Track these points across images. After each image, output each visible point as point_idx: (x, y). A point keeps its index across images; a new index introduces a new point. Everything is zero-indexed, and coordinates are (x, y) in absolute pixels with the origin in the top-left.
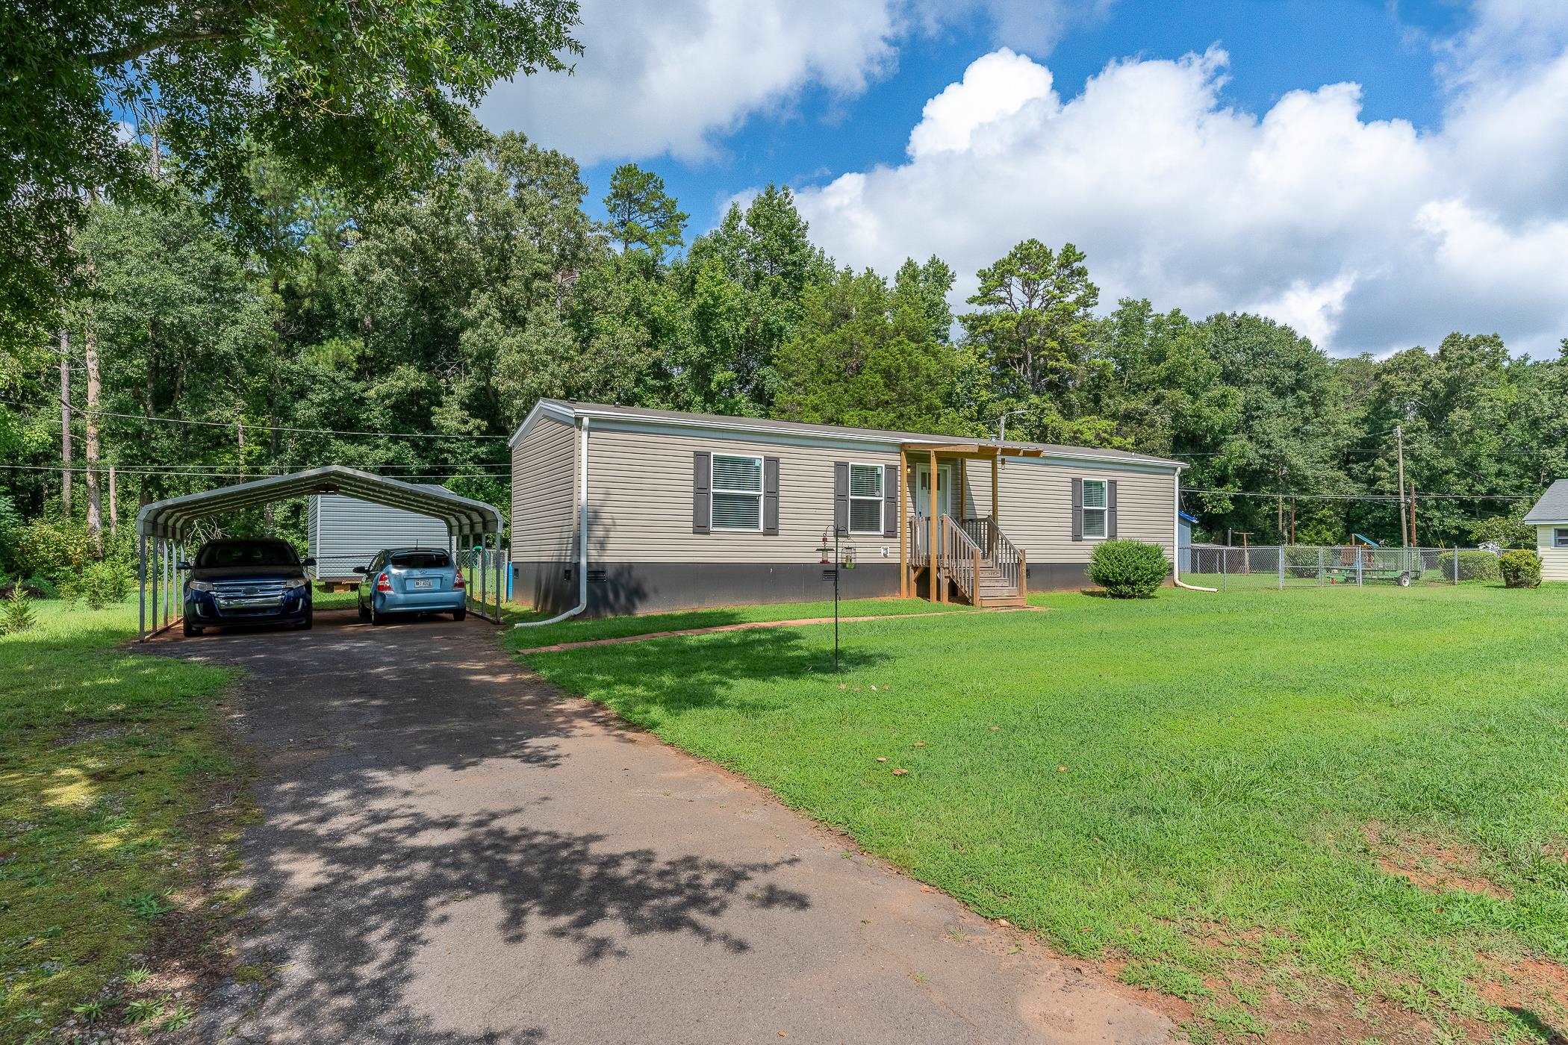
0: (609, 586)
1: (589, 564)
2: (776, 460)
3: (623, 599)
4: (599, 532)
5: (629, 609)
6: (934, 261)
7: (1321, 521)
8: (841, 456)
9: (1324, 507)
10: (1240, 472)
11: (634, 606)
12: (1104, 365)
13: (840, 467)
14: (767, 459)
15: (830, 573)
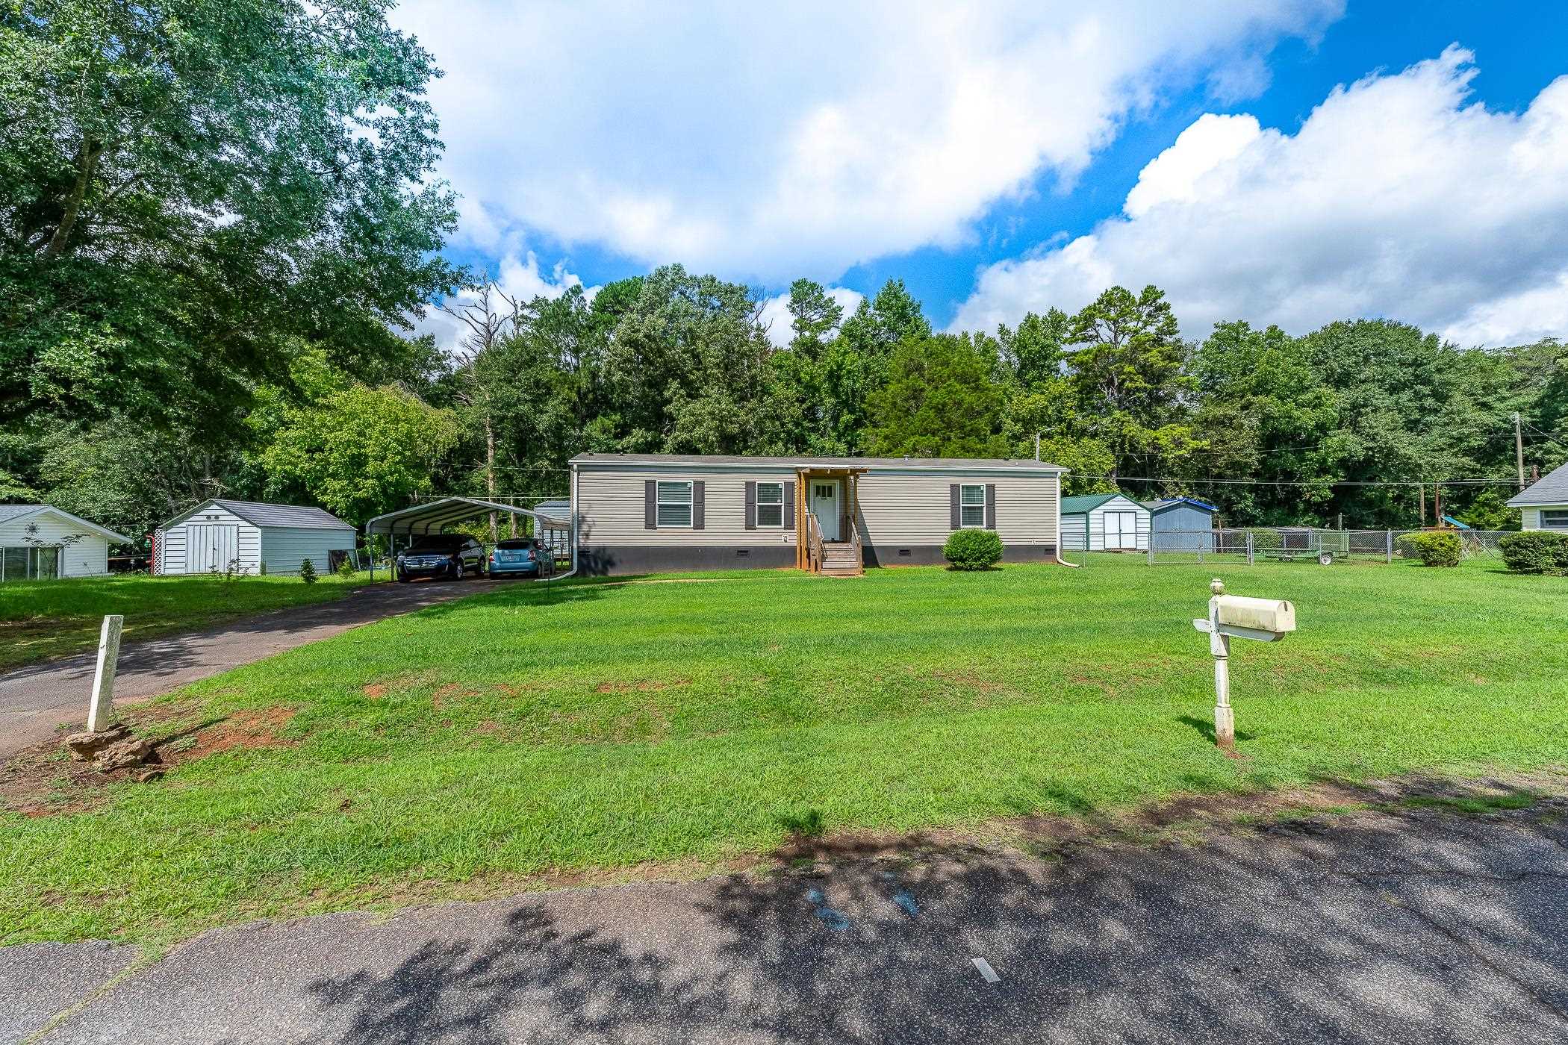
0: (591, 559)
1: (578, 547)
2: (703, 483)
3: (600, 566)
4: (585, 528)
5: (604, 572)
6: (1052, 312)
7: (1484, 504)
8: (750, 478)
9: (1487, 490)
10: (1343, 463)
11: (607, 569)
12: (1188, 381)
13: (749, 485)
14: (695, 482)
15: (743, 552)
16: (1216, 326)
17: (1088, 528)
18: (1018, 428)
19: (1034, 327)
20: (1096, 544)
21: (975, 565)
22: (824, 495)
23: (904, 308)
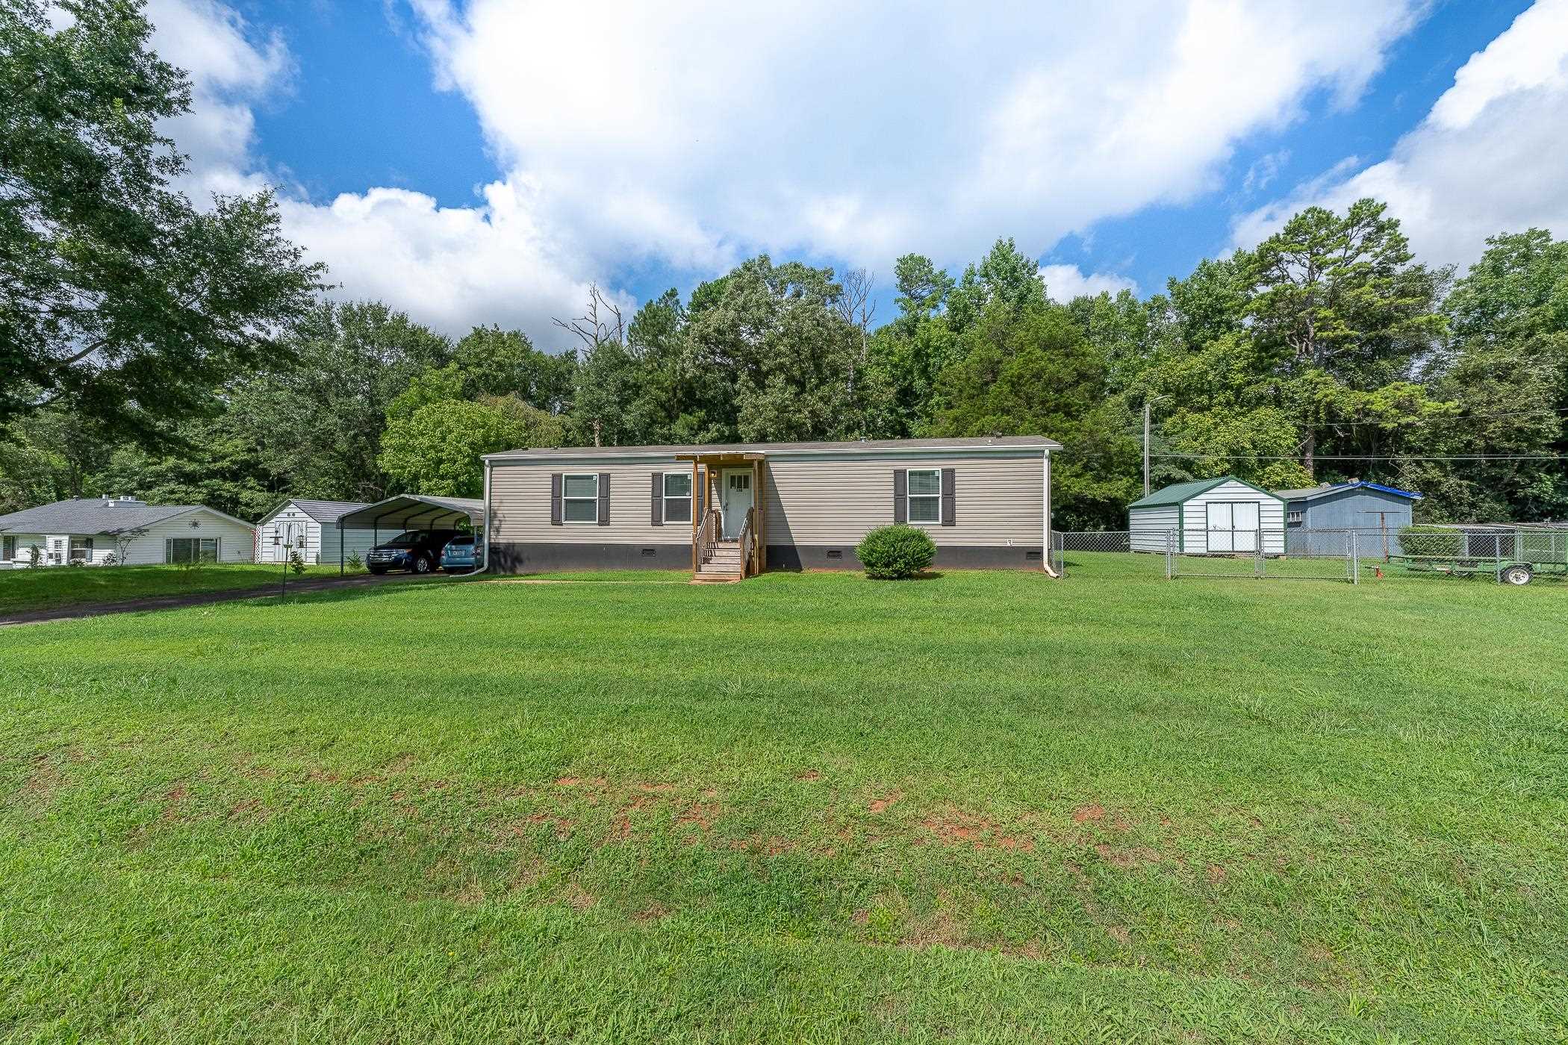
0: (501, 556)
1: (490, 544)
3: (509, 562)
4: (496, 523)
5: (513, 569)
8: (658, 468)
11: (515, 566)
12: (1430, 321)
13: (657, 477)
14: (601, 475)
15: (649, 551)
16: (1490, 241)
17: (1181, 524)
18: (1167, 400)
19: (1211, 276)
20: (1193, 544)
21: (885, 571)
22: (739, 486)
23: (1014, 269)
